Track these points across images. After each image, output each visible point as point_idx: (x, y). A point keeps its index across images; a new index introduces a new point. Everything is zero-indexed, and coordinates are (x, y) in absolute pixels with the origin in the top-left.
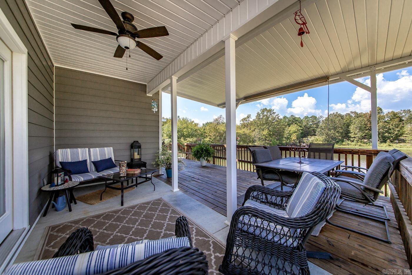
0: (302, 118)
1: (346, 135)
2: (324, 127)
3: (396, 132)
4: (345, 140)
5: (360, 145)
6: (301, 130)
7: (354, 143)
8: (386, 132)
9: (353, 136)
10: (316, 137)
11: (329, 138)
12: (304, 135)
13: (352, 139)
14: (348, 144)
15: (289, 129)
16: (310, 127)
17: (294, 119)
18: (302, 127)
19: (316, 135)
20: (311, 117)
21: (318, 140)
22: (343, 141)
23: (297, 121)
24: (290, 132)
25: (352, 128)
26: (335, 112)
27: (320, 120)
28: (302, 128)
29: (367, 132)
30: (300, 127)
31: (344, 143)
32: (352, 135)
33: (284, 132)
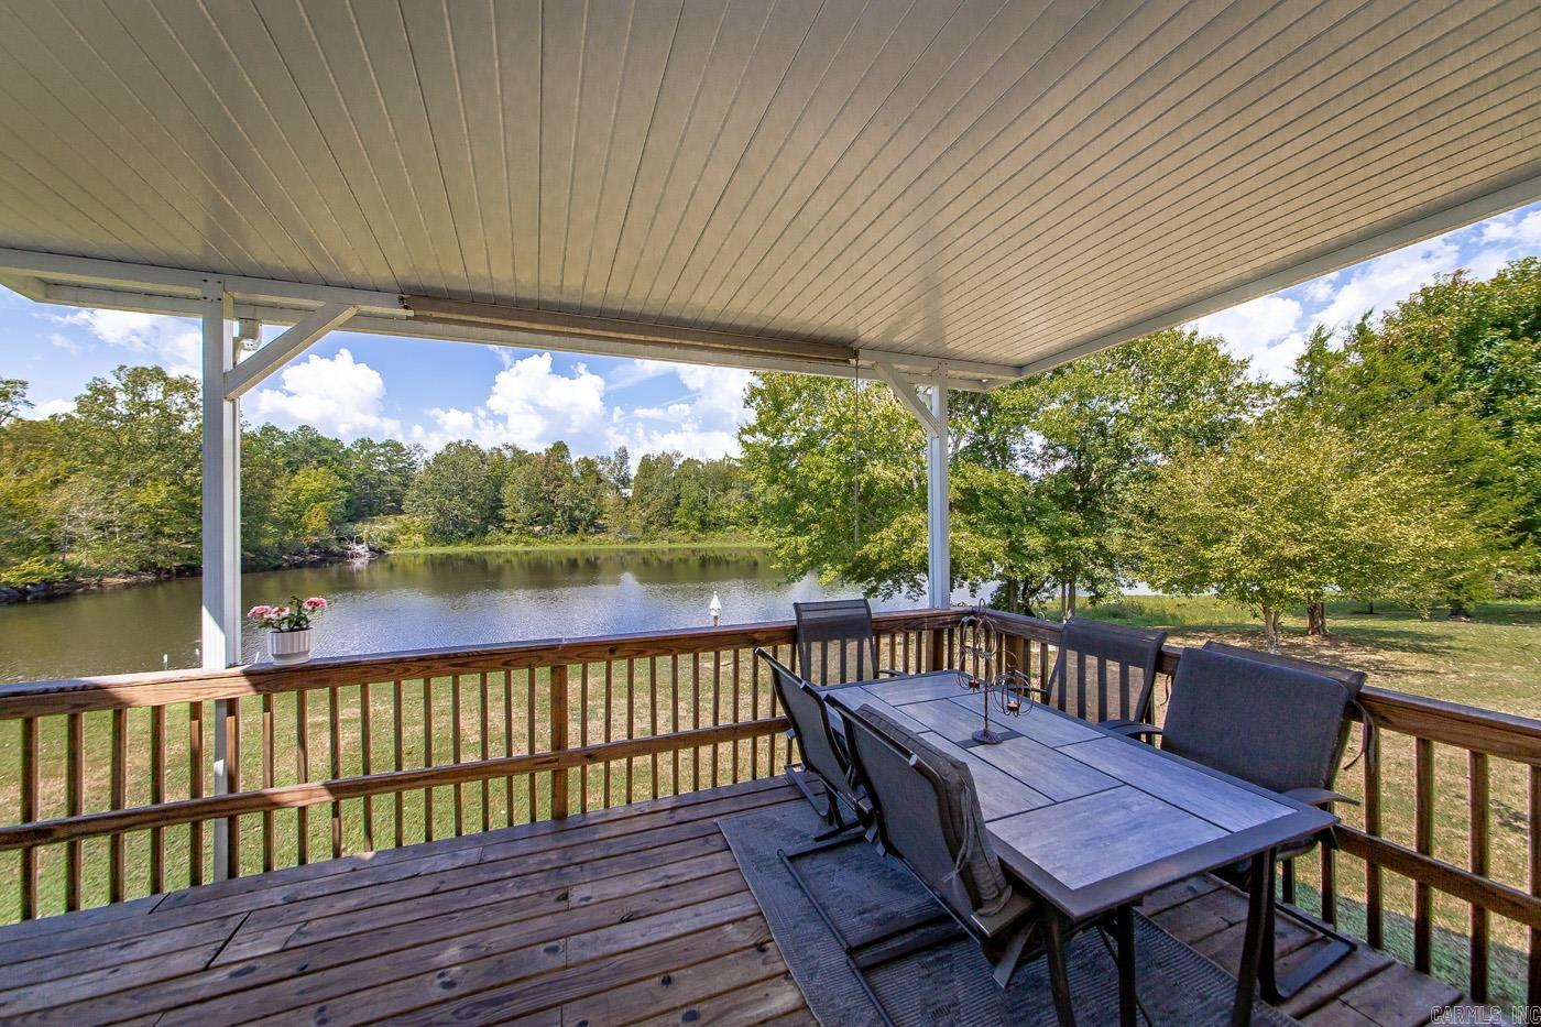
0: (347, 445)
1: (493, 514)
2: (433, 483)
3: (592, 508)
4: (490, 527)
5: (527, 543)
6: (344, 489)
7: (511, 537)
8: (578, 506)
9: (510, 517)
10: (402, 517)
11: (445, 521)
12: (357, 509)
13: (507, 526)
14: (499, 541)
15: (294, 486)
16: (381, 481)
17: (312, 442)
18: (350, 480)
19: (402, 512)
20: (384, 445)
21: (408, 528)
22: (485, 532)
23: (326, 451)
24: (297, 495)
25: (507, 492)
26: (464, 439)
27: (414, 458)
28: (348, 483)
29: (541, 505)
30: (342, 477)
31: (488, 538)
32: (507, 513)
33: (268, 497)
